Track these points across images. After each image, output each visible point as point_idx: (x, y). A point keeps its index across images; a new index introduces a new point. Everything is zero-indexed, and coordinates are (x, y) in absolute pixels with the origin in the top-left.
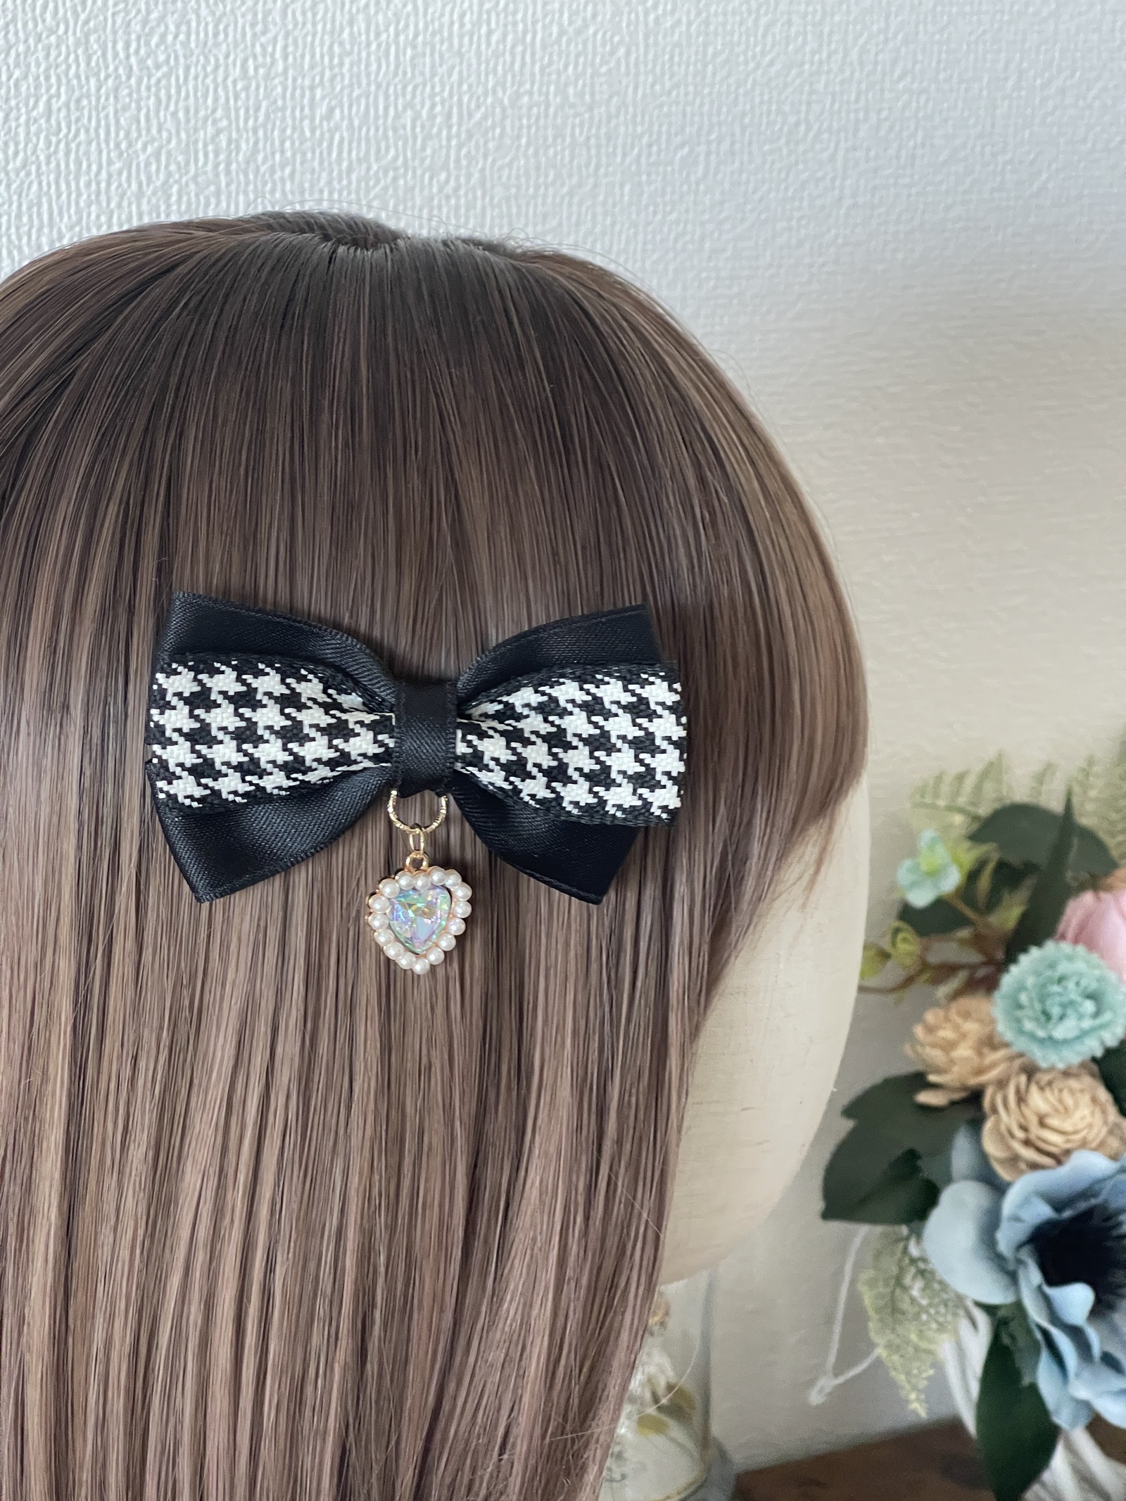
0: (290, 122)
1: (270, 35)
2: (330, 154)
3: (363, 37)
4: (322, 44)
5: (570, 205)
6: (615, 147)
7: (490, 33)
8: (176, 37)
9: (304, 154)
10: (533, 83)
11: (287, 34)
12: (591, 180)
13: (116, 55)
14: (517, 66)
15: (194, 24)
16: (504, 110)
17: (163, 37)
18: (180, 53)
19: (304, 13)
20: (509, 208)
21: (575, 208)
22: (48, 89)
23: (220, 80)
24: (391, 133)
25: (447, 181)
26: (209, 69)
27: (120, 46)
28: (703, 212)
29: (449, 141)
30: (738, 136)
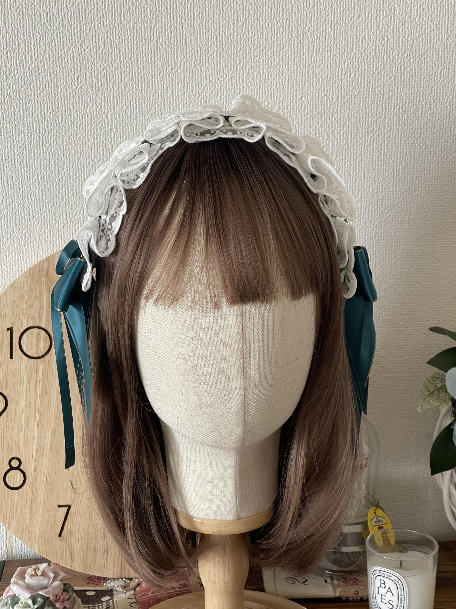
0: (289, 100)
1: (284, 77)
2: (301, 109)
3: (312, 76)
4: (299, 78)
5: (376, 124)
6: (391, 106)
7: (350, 74)
8: (257, 77)
9: (294, 109)
10: (364, 89)
11: (289, 76)
12: (383, 116)
13: (240, 83)
14: (359, 83)
15: (262, 74)
16: (355, 96)
17: (253, 78)
18: (258, 82)
19: (294, 70)
20: (357, 125)
21: (378, 125)
22: (221, 92)
23: (269, 89)
24: (320, 103)
25: (337, 117)
26: (266, 86)
27: (241, 80)
28: (421, 126)
29: (338, 105)
30: (432, 103)
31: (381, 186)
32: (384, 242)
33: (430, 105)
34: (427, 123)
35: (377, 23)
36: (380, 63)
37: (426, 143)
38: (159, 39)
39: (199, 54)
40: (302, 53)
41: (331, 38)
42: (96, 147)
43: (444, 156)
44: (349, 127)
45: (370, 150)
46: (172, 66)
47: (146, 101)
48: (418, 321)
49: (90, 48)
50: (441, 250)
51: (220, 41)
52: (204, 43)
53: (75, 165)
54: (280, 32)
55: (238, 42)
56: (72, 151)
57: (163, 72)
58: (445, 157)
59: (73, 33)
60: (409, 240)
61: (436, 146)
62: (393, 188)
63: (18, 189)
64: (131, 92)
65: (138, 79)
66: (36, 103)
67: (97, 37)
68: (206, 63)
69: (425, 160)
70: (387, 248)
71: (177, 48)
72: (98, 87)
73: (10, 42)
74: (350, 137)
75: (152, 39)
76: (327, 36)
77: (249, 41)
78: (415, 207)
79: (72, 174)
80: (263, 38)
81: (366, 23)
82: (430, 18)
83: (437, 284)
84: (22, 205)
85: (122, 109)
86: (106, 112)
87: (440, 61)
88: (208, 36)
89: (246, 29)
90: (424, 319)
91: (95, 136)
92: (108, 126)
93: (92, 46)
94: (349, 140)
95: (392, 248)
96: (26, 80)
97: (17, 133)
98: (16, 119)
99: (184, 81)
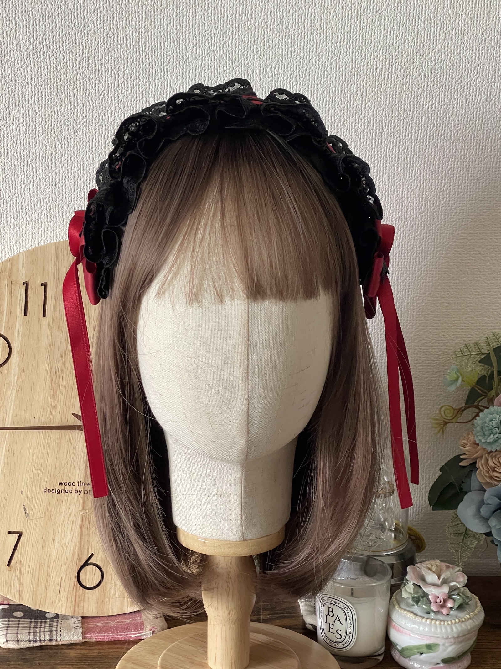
1: (304, 69)
2: (322, 105)
3: (335, 69)
4: (321, 71)
5: (403, 123)
6: (420, 105)
7: (376, 68)
8: (275, 69)
10: (391, 85)
11: (310, 68)
12: (411, 116)
14: (386, 78)
15: (281, 65)
16: (381, 92)
17: (271, 68)
18: (276, 73)
19: (316, 62)
20: (382, 124)
21: (405, 124)
23: (288, 82)
24: (343, 99)
25: (361, 114)
26: (285, 78)
28: (451, 127)
29: (362, 102)
30: (465, 102)
31: (406, 192)
32: (408, 253)
33: (462, 105)
34: (459, 124)
35: (407, 13)
36: (409, 57)
37: (456, 146)
38: (170, 23)
39: (213, 41)
40: (325, 42)
41: (356, 28)
42: (97, 139)
43: (475, 161)
44: (373, 126)
45: (396, 152)
46: (183, 53)
47: (153, 90)
48: (442, 340)
49: (94, 30)
50: (469, 263)
51: (236, 28)
52: (219, 29)
53: (74, 158)
54: (301, 20)
55: (255, 29)
56: (71, 143)
57: (173, 60)
58: (477, 162)
59: (76, 13)
60: (435, 252)
61: (467, 150)
62: (419, 195)
63: (10, 182)
64: (138, 80)
65: (145, 65)
66: (33, 89)
67: (102, 18)
68: (220, 51)
69: (454, 165)
70: (410, 259)
71: (189, 34)
72: (102, 73)
73: (6, 21)
74: (374, 137)
75: (162, 22)
76: (353, 26)
77: (267, 28)
78: (443, 215)
79: (70, 167)
80: (282, 26)
81: (395, 14)
82: (464, 11)
83: (464, 300)
84: (14, 200)
85: (127, 98)
86: (109, 101)
87: (474, 57)
88: (224, 21)
89: (264, 15)
90: (449, 338)
91: (97, 127)
92: (111, 117)
93: (96, 27)
94: (373, 141)
95: (416, 259)
96: (22, 63)
97: (11, 121)
98: (10, 105)
99: (196, 70)
